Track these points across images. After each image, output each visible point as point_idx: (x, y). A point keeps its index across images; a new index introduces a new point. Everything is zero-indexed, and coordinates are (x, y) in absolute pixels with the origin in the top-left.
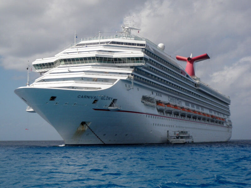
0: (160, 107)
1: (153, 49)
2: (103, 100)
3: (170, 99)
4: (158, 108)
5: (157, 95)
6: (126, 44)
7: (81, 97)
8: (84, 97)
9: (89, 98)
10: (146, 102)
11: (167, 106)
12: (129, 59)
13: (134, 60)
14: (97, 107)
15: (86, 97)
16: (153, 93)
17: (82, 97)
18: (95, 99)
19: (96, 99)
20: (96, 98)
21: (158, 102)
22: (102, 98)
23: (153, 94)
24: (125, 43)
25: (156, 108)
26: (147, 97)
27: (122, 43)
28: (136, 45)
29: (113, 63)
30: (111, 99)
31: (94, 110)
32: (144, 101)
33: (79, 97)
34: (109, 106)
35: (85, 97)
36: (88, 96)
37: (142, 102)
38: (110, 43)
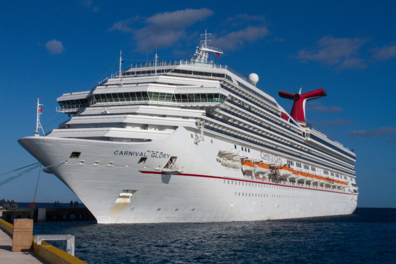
0: (246, 168)
1: (238, 82)
2: (155, 158)
3: (263, 156)
4: (244, 169)
5: (243, 150)
6: (196, 73)
7: (119, 153)
8: (124, 153)
9: (131, 155)
10: (224, 161)
11: (258, 166)
12: (198, 95)
13: (205, 97)
14: (145, 169)
15: (128, 154)
16: (237, 146)
17: (122, 153)
18: (141, 157)
19: (143, 157)
20: (143, 155)
21: (245, 160)
22: (153, 155)
23: (236, 148)
24: (194, 72)
25: (240, 170)
26: (225, 153)
27: (190, 72)
28: (210, 76)
29: (174, 101)
30: (167, 157)
31: (141, 173)
32: (221, 159)
33: (116, 153)
34: (165, 167)
35: (126, 153)
36: (130, 152)
37: (217, 160)
38: (172, 72)
